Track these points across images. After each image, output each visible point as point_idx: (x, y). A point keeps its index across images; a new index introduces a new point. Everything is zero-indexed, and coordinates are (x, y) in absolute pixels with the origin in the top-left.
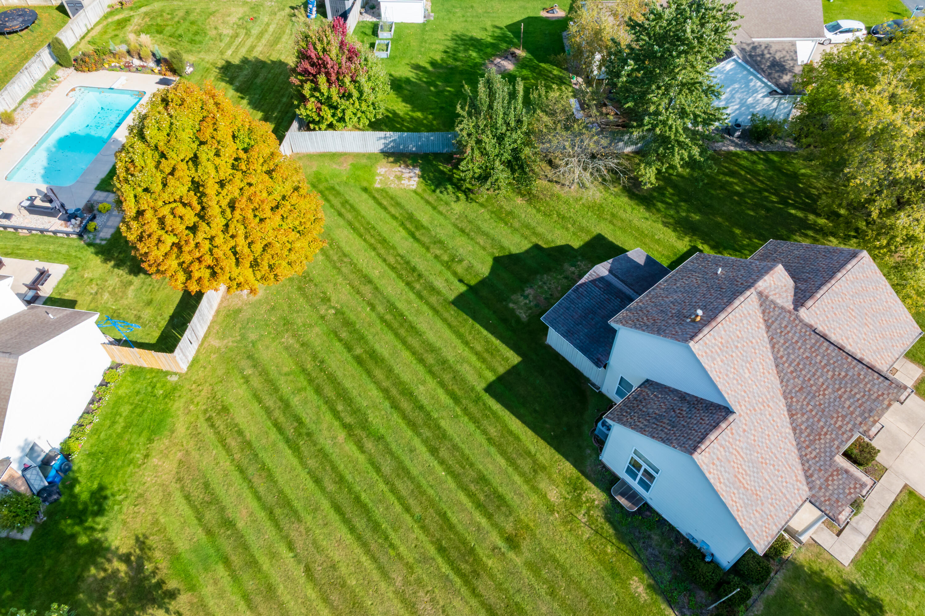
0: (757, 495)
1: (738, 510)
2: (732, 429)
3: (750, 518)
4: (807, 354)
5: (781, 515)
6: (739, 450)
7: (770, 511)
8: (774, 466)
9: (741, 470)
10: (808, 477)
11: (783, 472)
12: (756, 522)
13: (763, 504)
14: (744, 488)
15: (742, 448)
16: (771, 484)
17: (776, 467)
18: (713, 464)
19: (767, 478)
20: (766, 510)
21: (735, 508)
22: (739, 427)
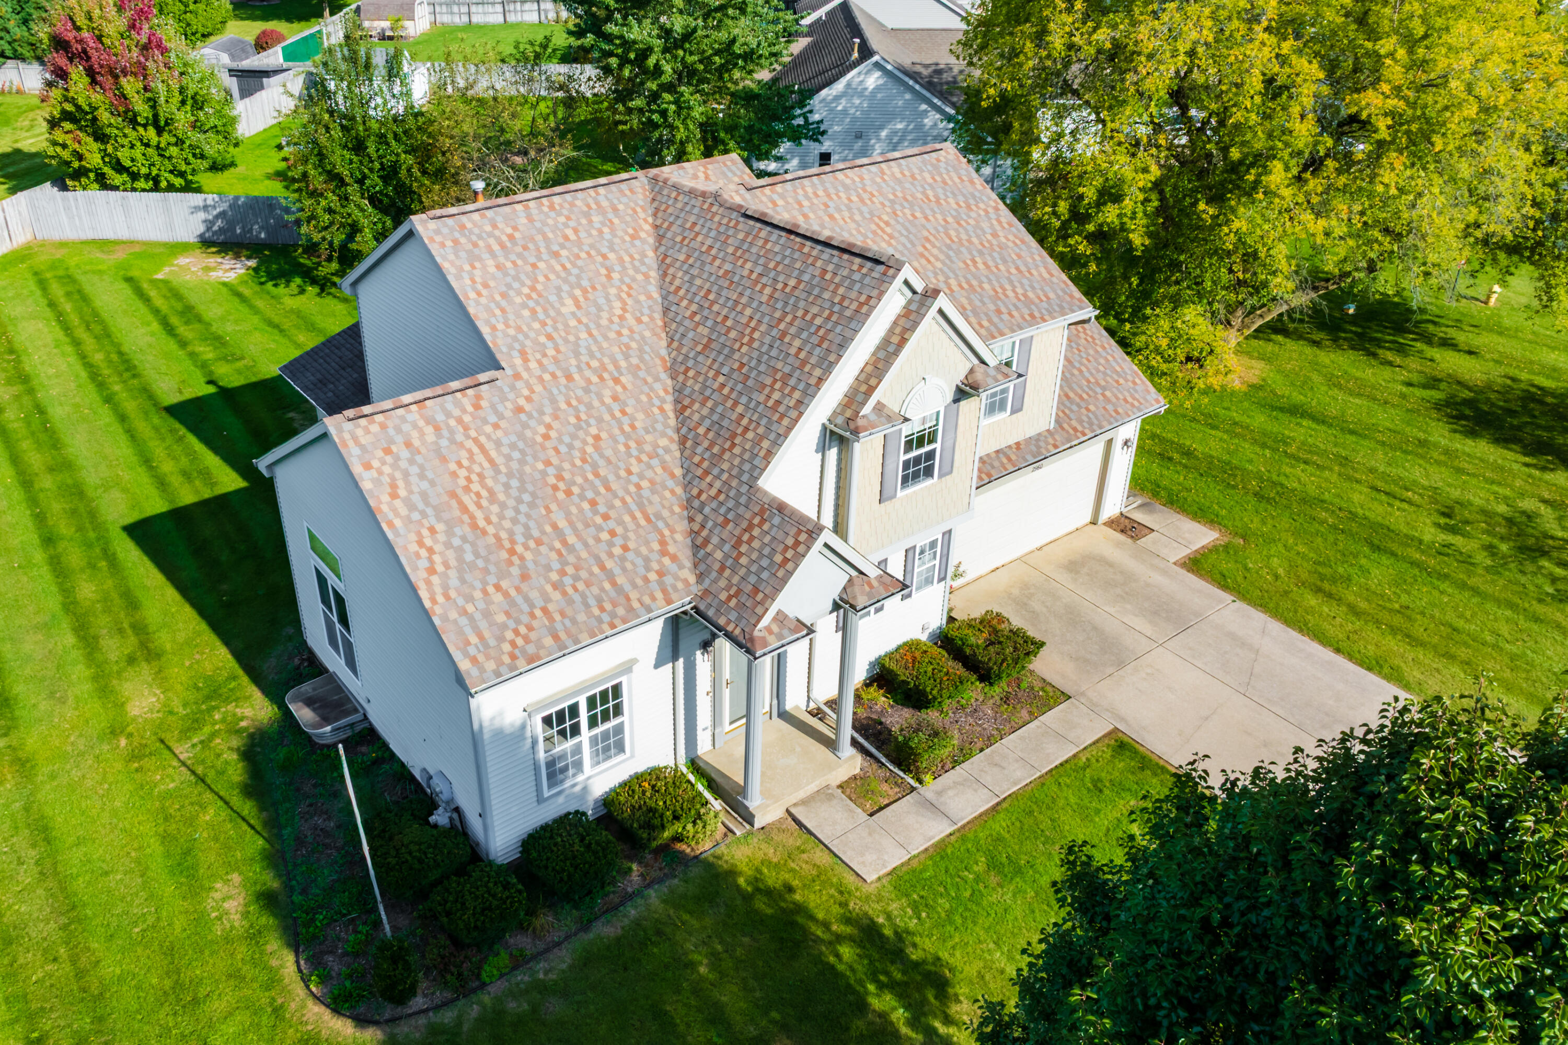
0: (512, 552)
1: (432, 571)
2: (478, 397)
3: (470, 599)
4: (727, 266)
5: (581, 617)
6: (489, 446)
7: (547, 599)
8: (593, 503)
9: (475, 487)
10: (698, 546)
11: (621, 522)
12: (487, 614)
13: (525, 577)
14: (474, 526)
15: (498, 444)
16: (572, 539)
17: (602, 509)
18: (388, 451)
19: (562, 524)
20: (534, 595)
21: (423, 564)
22: (504, 399)
